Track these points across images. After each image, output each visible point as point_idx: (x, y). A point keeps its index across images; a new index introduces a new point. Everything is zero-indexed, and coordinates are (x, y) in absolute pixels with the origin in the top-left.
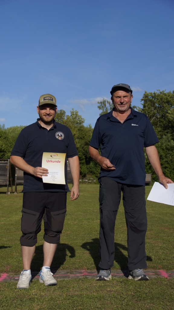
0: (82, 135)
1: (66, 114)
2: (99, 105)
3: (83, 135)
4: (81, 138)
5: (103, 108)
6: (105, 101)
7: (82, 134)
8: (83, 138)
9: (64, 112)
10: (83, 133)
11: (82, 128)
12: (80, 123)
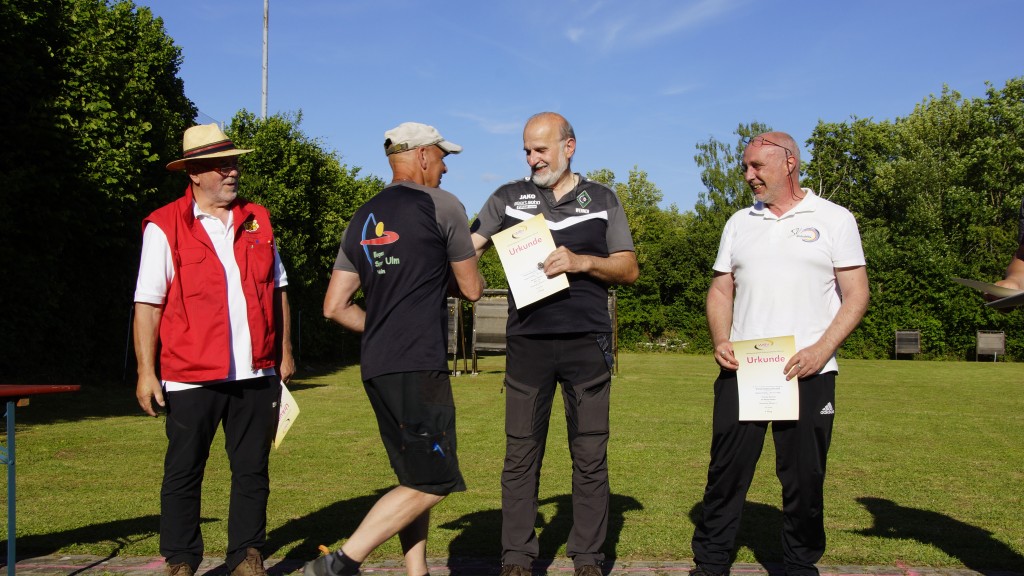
0: (653, 232)
1: (617, 180)
2: (699, 152)
3: (657, 230)
5: (708, 161)
6: (715, 144)
7: (653, 229)
9: (611, 176)
10: (656, 227)
11: (653, 215)
12: (650, 203)
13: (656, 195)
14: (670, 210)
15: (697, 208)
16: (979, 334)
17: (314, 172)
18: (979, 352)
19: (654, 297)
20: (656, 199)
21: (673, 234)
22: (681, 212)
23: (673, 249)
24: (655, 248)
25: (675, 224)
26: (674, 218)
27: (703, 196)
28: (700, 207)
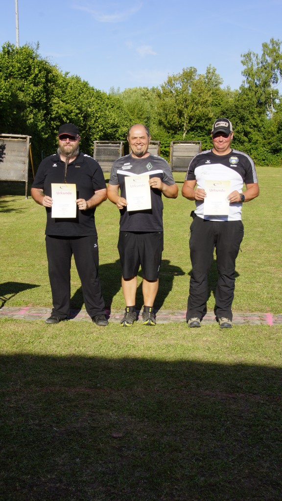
0: (217, 101)
1: (198, 73)
2: (243, 59)
3: (219, 100)
4: (216, 105)
5: (247, 63)
6: (251, 53)
7: (217, 99)
8: (218, 105)
9: (195, 71)
10: (219, 98)
11: (217, 92)
12: (216, 85)
14: (227, 89)
15: (240, 88)
17: (47, 76)
20: (220, 83)
21: (227, 102)
22: (232, 90)
23: (227, 110)
24: (218, 110)
26: (228, 93)
27: (244, 82)
28: (242, 88)
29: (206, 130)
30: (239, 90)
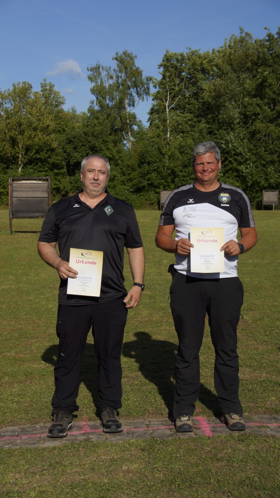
0: (60, 126)
2: (89, 73)
3: (63, 125)
4: (60, 131)
10: (62, 123)
11: (60, 114)
12: (57, 106)
13: (61, 100)
14: (71, 111)
15: (89, 110)
16: (264, 192)
18: (264, 204)
19: (63, 171)
20: (61, 103)
21: (73, 128)
22: (78, 112)
23: (74, 138)
24: (63, 137)
25: (75, 121)
26: (74, 116)
27: (92, 102)
28: (90, 110)
29: (49, 163)
30: (87, 112)
